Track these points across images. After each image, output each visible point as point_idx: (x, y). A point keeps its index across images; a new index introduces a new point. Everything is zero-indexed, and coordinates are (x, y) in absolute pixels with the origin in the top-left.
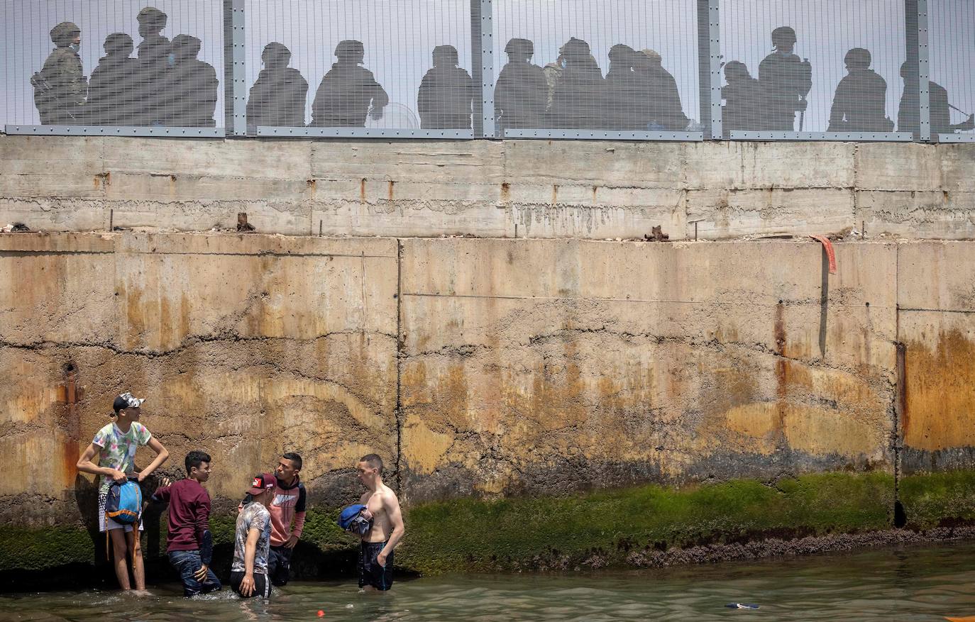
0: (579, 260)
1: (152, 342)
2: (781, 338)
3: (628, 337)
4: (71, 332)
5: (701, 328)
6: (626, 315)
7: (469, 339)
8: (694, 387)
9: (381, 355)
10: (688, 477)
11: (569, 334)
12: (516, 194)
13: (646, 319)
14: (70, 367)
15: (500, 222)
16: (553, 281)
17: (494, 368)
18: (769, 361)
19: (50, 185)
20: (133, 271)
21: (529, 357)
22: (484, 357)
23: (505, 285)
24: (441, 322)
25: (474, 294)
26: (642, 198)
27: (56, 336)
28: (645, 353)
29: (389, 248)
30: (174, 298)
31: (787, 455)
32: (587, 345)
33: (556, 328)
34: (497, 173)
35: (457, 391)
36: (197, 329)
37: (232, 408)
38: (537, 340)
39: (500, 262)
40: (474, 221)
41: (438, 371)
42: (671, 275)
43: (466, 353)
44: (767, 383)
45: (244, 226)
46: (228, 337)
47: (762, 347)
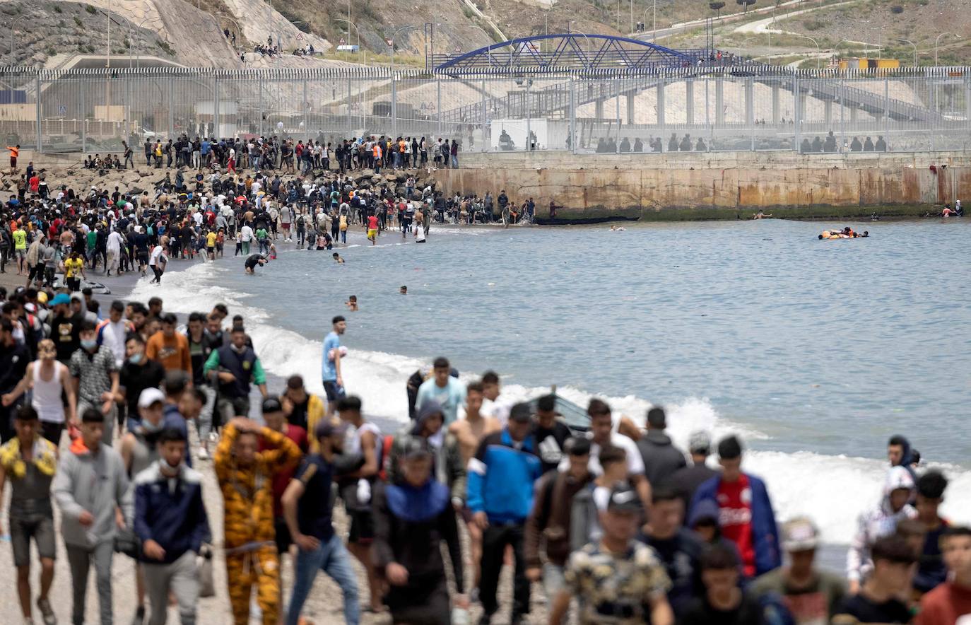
0: (674, 173)
1: (599, 186)
2: (714, 186)
3: (684, 186)
4: (586, 184)
5: (698, 184)
6: (684, 182)
7: (654, 186)
8: (697, 194)
9: (638, 188)
10: (695, 209)
11: (672, 185)
12: (668, 162)
13: (688, 183)
14: (586, 189)
15: (665, 166)
16: (670, 176)
17: (658, 190)
18: (712, 190)
19: (587, 162)
20: (596, 175)
21: (665, 189)
22: (656, 189)
23: (660, 177)
24: (649, 183)
25: (655, 178)
26: (692, 162)
27: (583, 185)
28: (687, 188)
29: (640, 171)
30: (603, 179)
31: (714, 204)
32: (676, 187)
33: (670, 184)
34: (665, 158)
35: (651, 194)
36: (606, 184)
37: (612, 196)
38: (666, 186)
39: (660, 173)
40: (660, 167)
41: (648, 191)
42: (692, 175)
43: (654, 188)
44: (711, 194)
45: (616, 168)
46: (611, 185)
47: (710, 187)
